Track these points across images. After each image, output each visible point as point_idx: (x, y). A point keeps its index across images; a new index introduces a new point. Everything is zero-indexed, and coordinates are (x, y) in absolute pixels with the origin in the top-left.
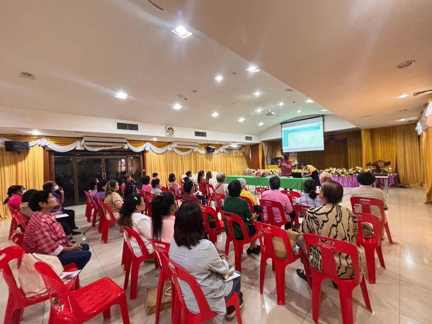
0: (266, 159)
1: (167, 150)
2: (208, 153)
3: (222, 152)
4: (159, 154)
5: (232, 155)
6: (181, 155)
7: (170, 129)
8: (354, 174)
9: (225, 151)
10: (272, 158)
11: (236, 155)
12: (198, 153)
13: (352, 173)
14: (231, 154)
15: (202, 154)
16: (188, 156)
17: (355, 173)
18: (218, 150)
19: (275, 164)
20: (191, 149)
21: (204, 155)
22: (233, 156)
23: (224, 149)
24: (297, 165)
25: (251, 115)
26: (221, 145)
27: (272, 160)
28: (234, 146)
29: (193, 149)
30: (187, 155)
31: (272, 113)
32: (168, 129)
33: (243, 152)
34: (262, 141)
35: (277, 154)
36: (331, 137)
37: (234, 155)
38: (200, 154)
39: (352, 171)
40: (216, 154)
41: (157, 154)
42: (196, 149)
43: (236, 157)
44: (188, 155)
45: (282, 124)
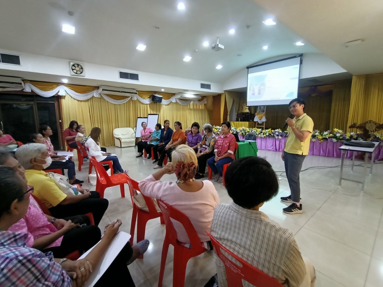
0: (229, 113)
1: (93, 97)
2: (154, 103)
3: (174, 103)
4: (81, 101)
5: (188, 107)
6: (115, 104)
7: (76, 65)
8: (329, 139)
9: (178, 101)
10: (238, 112)
11: (195, 108)
12: (140, 102)
13: (328, 138)
14: (187, 105)
15: (146, 104)
16: (124, 106)
17: (332, 137)
18: (169, 100)
19: (239, 120)
20: (129, 97)
21: (148, 105)
22: (190, 109)
23: (177, 99)
24: (264, 123)
25: (197, 50)
26: (174, 94)
27: (237, 115)
28: (189, 95)
29: (132, 97)
30: (124, 103)
31: (220, 46)
32: (73, 65)
33: (205, 105)
34: (225, 91)
35: (244, 108)
36: (313, 88)
37: (192, 107)
38: (143, 104)
39: (327, 135)
40: (166, 105)
41: (79, 101)
42: (136, 97)
43: (194, 109)
44: (126, 104)
45: (248, 68)
